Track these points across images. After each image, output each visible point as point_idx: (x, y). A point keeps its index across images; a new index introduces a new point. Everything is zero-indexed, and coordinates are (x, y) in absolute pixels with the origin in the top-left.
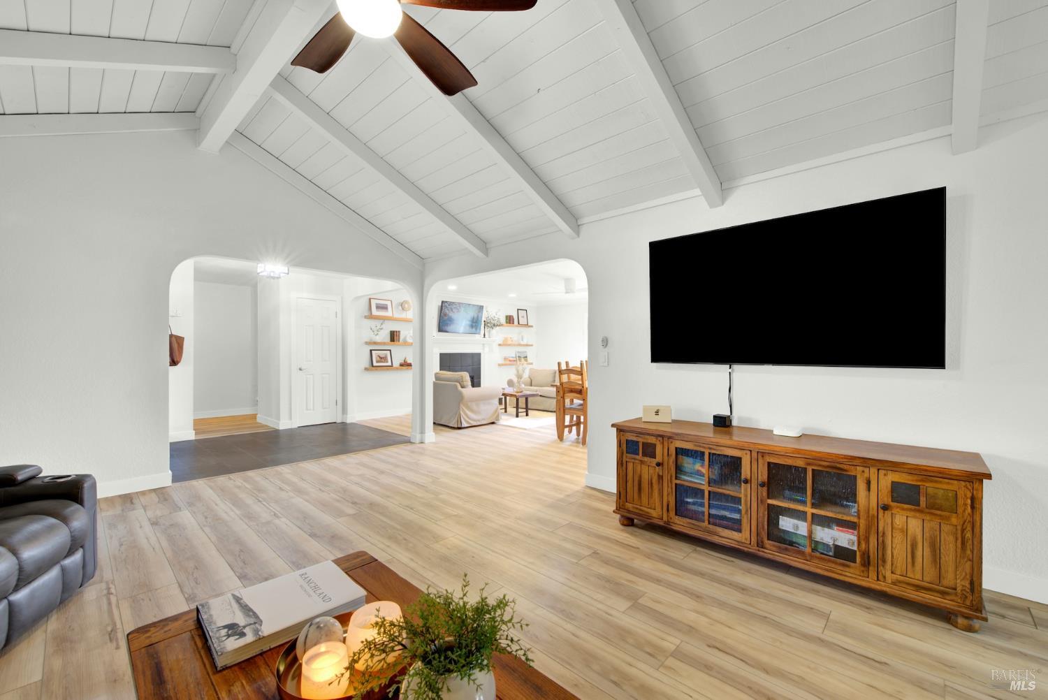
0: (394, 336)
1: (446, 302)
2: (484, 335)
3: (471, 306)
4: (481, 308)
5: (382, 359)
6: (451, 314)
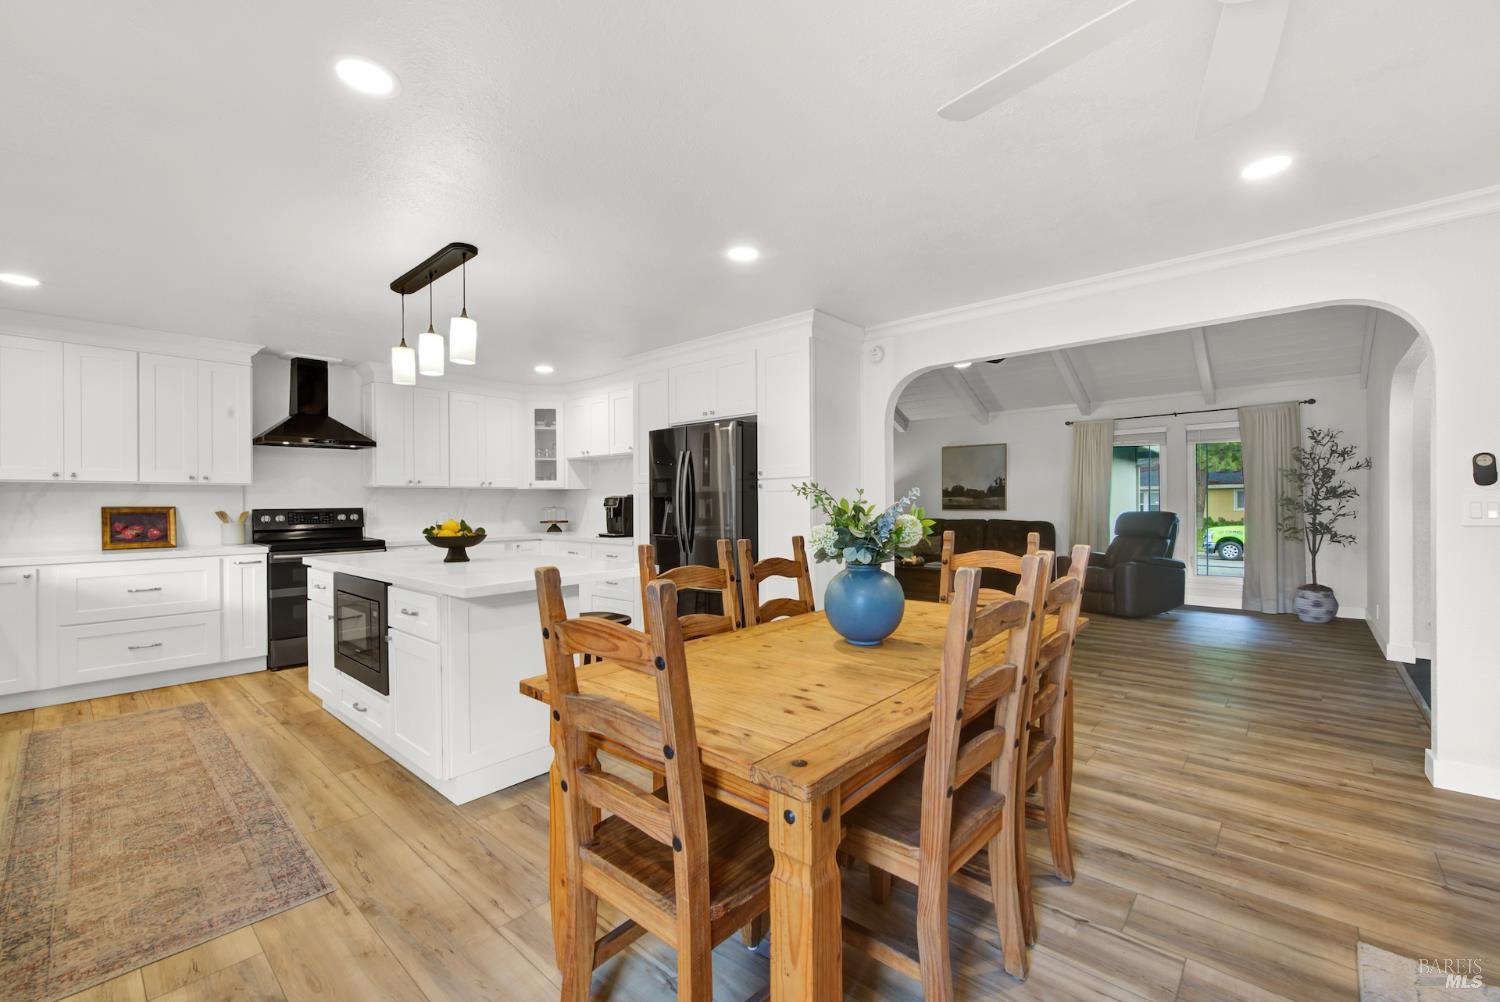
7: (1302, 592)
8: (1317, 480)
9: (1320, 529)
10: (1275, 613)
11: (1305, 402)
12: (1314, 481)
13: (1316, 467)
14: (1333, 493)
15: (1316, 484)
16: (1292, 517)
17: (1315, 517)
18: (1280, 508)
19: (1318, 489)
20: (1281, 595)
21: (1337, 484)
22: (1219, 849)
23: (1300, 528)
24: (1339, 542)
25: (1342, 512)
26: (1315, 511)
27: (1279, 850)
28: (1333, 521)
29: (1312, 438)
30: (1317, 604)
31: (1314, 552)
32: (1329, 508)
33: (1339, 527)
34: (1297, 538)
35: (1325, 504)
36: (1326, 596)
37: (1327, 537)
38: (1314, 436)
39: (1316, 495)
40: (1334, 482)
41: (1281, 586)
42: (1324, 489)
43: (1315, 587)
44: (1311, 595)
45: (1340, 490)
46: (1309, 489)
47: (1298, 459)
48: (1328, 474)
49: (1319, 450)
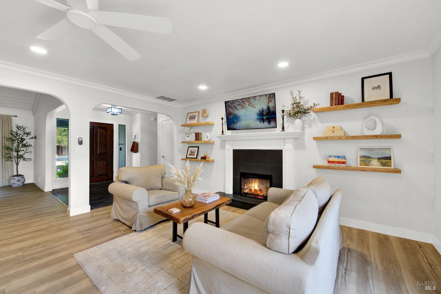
0: (198, 136)
1: (229, 101)
2: (283, 128)
3: (257, 98)
4: (272, 96)
5: (192, 153)
6: (236, 112)
7: (13, 178)
8: (19, 141)
9: (19, 157)
10: (2, 186)
11: (14, 116)
12: (17, 141)
13: (18, 137)
14: (24, 146)
15: (18, 142)
16: (10, 153)
17: (18, 153)
18: (4, 150)
19: (19, 144)
20: (4, 180)
21: (25, 143)
22: (26, 259)
23: (12, 157)
24: (26, 160)
25: (27, 151)
26: (17, 151)
27: (44, 248)
28: (24, 154)
29: (17, 128)
30: (19, 181)
31: (17, 164)
32: (23, 150)
33: (26, 156)
34: (11, 160)
35: (22, 149)
36: (22, 178)
37: (22, 159)
38: (18, 127)
39: (18, 146)
40: (24, 142)
41: (4, 177)
42: (21, 144)
43: (18, 175)
44: (17, 178)
45: (26, 145)
46: (15, 145)
47: (12, 134)
48: (23, 140)
49: (19, 132)
